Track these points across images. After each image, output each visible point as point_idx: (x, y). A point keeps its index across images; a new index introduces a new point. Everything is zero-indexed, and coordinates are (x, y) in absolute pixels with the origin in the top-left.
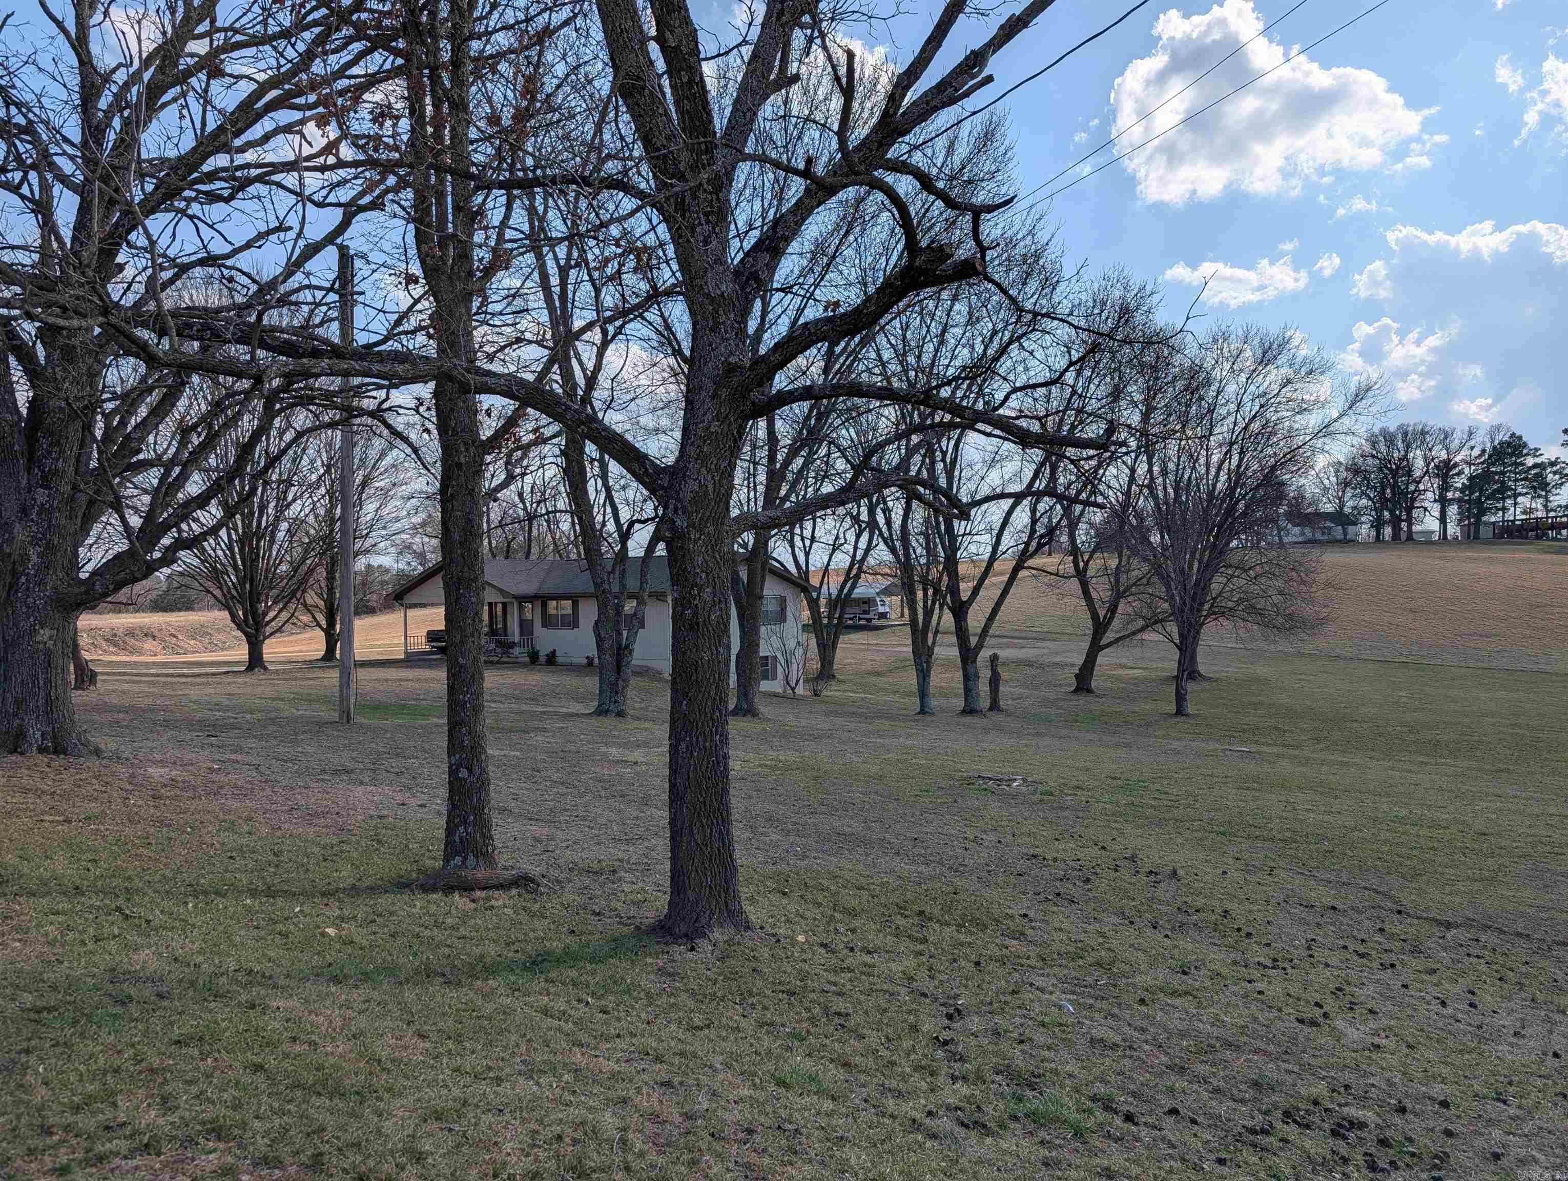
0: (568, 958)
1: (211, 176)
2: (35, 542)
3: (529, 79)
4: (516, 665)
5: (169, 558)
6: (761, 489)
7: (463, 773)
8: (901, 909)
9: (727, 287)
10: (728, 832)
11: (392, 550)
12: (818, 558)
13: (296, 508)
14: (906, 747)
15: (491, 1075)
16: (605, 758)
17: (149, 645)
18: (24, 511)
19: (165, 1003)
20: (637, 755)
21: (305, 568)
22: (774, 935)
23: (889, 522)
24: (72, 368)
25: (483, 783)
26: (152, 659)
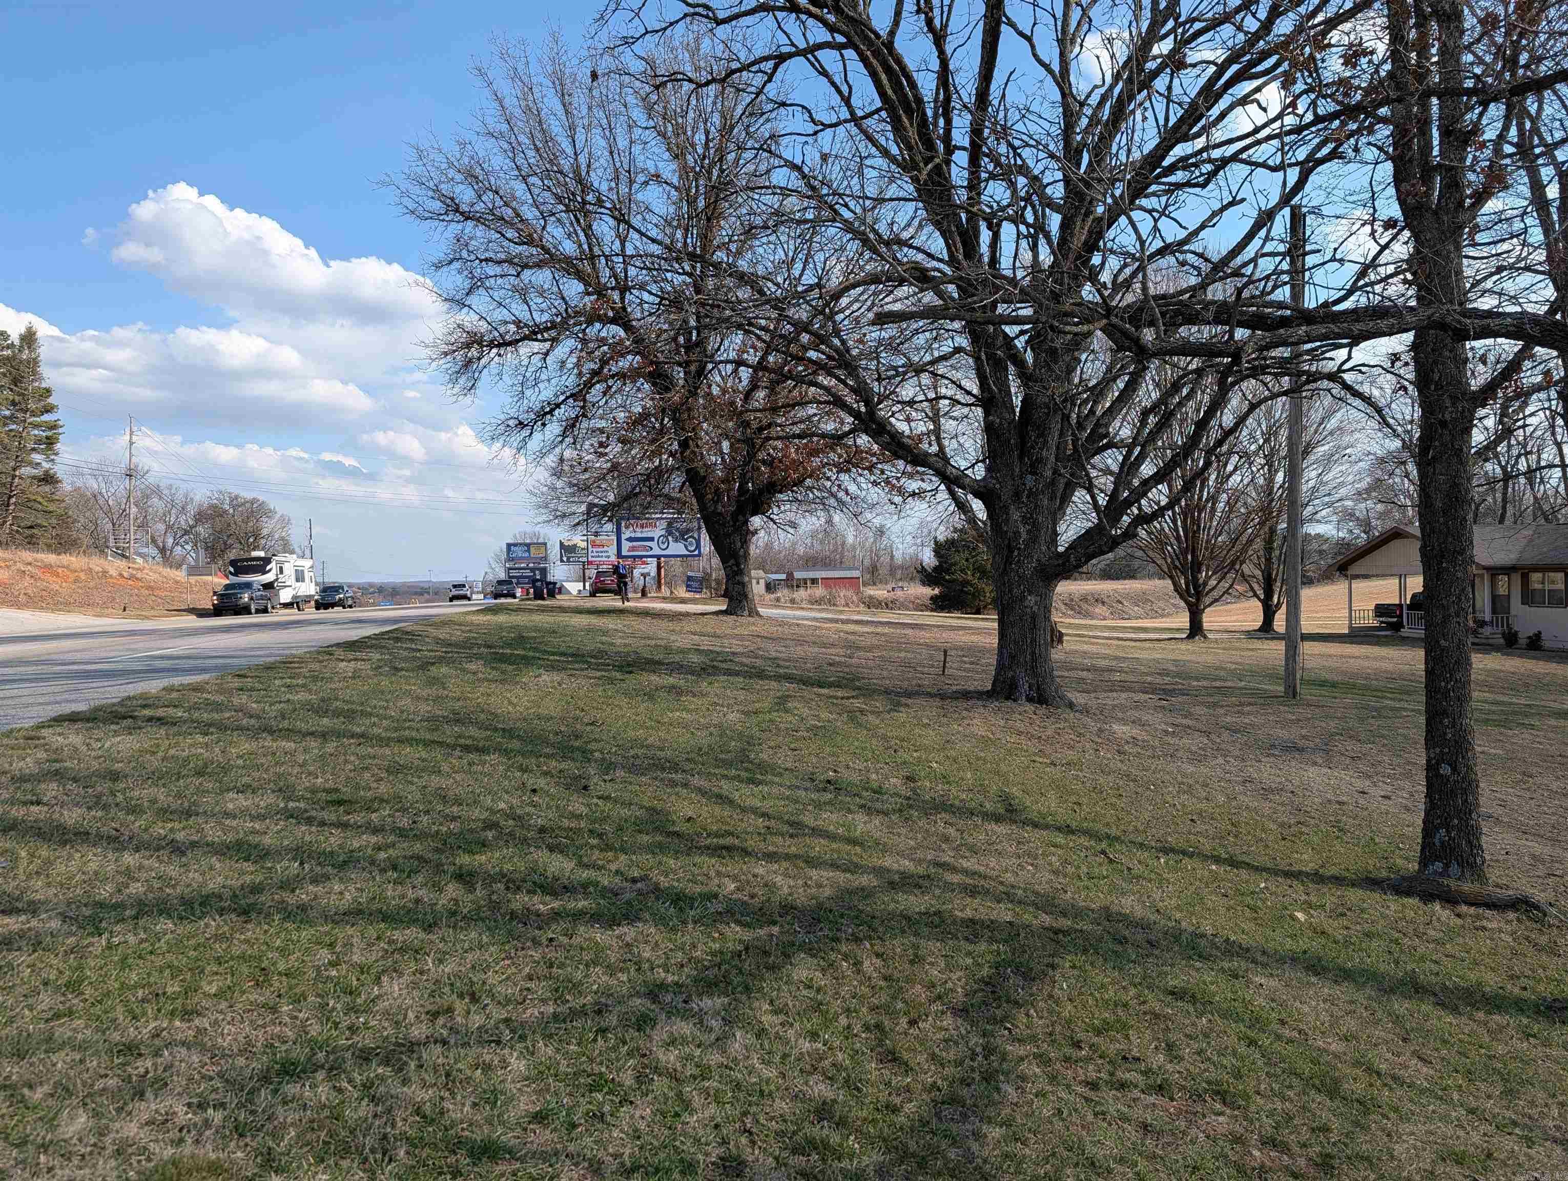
1: (1172, 169)
2: (1024, 522)
4: (1491, 648)
5: (1129, 534)
7: (1445, 770)
11: (1334, 518)
13: (1236, 478)
15: (1518, 1131)
17: (1099, 610)
18: (1017, 495)
19: (1156, 952)
21: (1244, 539)
24: (1056, 368)
25: (1468, 786)
26: (1104, 623)
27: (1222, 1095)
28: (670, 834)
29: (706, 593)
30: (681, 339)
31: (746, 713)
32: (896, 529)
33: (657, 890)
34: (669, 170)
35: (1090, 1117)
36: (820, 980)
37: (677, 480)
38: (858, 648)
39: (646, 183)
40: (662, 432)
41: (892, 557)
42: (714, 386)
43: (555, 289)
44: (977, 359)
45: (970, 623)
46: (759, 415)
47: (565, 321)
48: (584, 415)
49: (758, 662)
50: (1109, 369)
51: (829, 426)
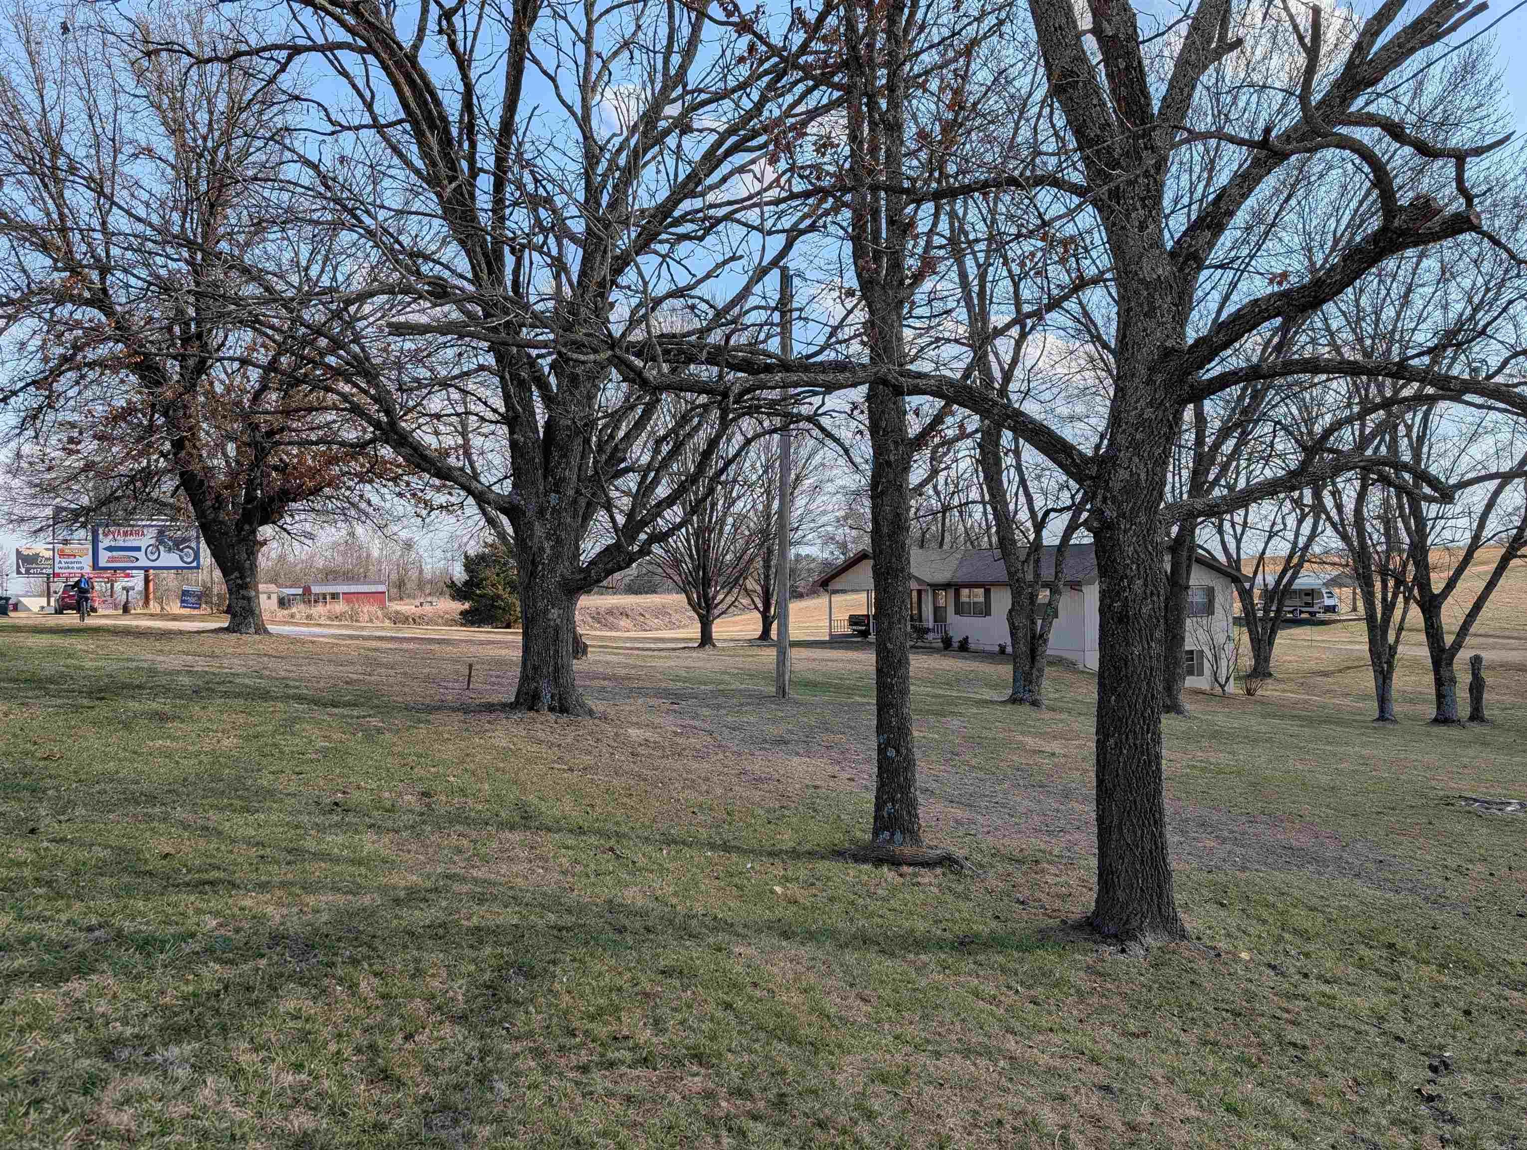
0: (995, 943)
1: (682, 219)
2: (548, 538)
3: (957, 92)
4: (930, 650)
5: (644, 551)
6: (1185, 474)
7: (891, 753)
8: (1366, 939)
9: (1164, 270)
10: (1161, 835)
11: (819, 541)
12: (1251, 546)
13: (740, 504)
14: (1362, 757)
15: (930, 1048)
16: (1022, 747)
17: (624, 622)
18: (541, 512)
19: (652, 937)
20: (1055, 746)
21: (746, 557)
22: (1214, 948)
23: (1339, 507)
24: (576, 393)
25: (909, 764)
26: (627, 634)
27: (699, 1057)
28: (138, 874)
29: (205, 609)
30: (177, 329)
31: (247, 739)
32: (425, 542)
33: (119, 936)
34: (164, 146)
35: (579, 1100)
36: (310, 1008)
37: (168, 484)
38: (380, 665)
39: (136, 156)
40: (151, 429)
41: (421, 571)
42: (216, 383)
43: (14, 260)
44: (502, 378)
45: (499, 637)
46: (268, 417)
47: (25, 297)
48: (50, 406)
49: (263, 683)
50: (627, 399)
51: (351, 435)
